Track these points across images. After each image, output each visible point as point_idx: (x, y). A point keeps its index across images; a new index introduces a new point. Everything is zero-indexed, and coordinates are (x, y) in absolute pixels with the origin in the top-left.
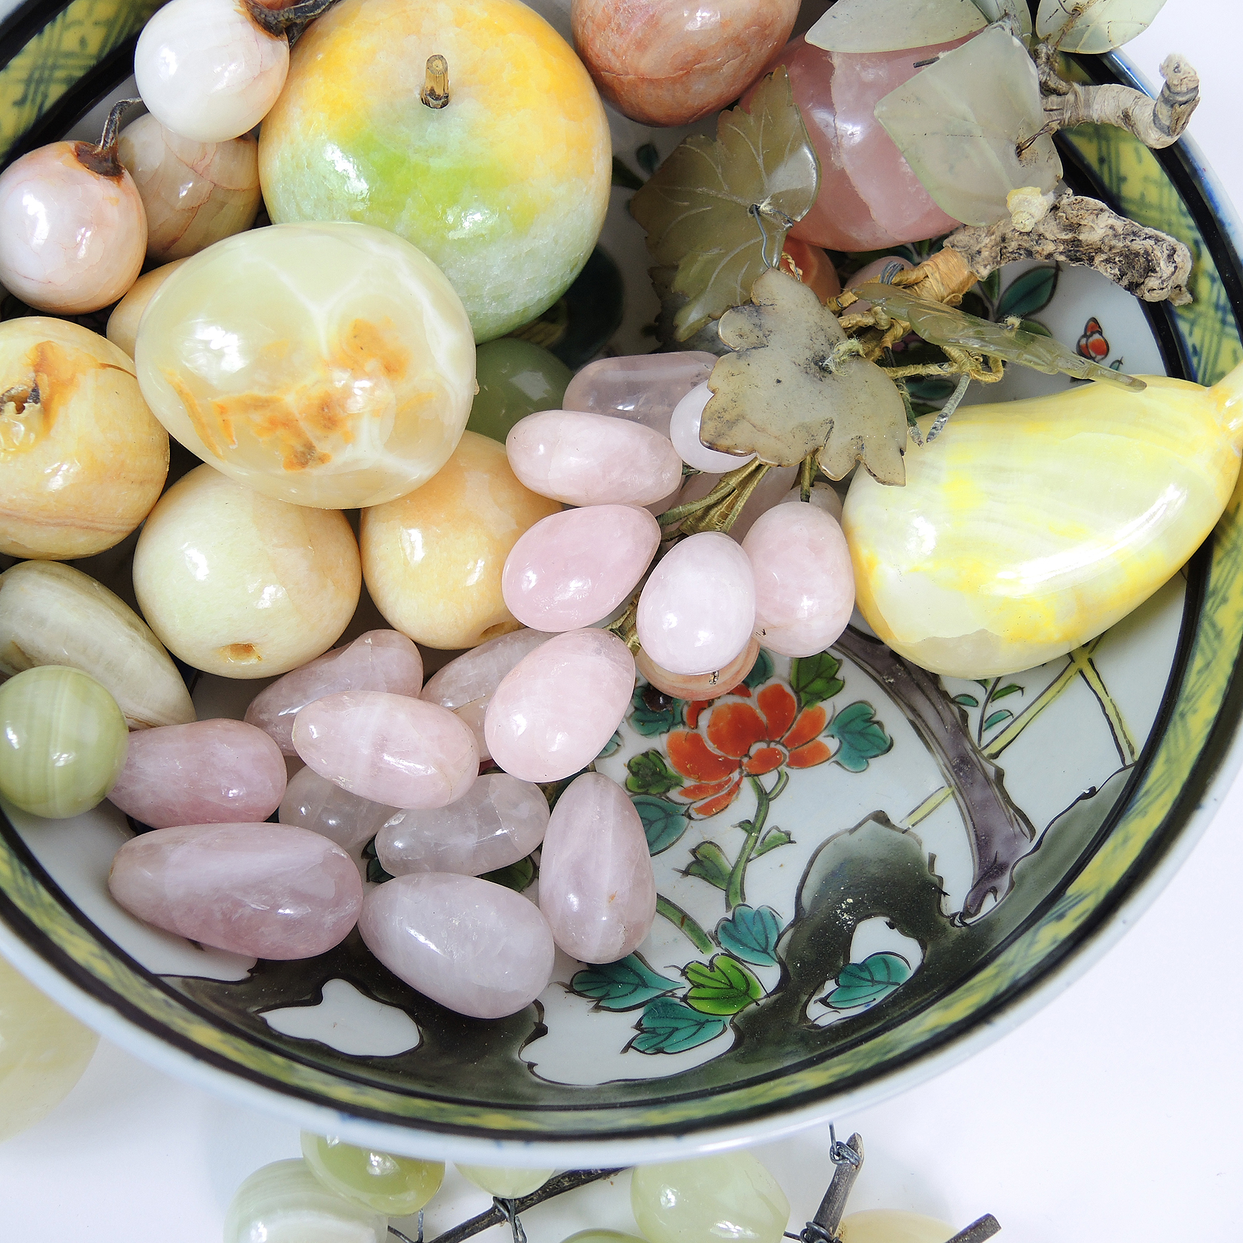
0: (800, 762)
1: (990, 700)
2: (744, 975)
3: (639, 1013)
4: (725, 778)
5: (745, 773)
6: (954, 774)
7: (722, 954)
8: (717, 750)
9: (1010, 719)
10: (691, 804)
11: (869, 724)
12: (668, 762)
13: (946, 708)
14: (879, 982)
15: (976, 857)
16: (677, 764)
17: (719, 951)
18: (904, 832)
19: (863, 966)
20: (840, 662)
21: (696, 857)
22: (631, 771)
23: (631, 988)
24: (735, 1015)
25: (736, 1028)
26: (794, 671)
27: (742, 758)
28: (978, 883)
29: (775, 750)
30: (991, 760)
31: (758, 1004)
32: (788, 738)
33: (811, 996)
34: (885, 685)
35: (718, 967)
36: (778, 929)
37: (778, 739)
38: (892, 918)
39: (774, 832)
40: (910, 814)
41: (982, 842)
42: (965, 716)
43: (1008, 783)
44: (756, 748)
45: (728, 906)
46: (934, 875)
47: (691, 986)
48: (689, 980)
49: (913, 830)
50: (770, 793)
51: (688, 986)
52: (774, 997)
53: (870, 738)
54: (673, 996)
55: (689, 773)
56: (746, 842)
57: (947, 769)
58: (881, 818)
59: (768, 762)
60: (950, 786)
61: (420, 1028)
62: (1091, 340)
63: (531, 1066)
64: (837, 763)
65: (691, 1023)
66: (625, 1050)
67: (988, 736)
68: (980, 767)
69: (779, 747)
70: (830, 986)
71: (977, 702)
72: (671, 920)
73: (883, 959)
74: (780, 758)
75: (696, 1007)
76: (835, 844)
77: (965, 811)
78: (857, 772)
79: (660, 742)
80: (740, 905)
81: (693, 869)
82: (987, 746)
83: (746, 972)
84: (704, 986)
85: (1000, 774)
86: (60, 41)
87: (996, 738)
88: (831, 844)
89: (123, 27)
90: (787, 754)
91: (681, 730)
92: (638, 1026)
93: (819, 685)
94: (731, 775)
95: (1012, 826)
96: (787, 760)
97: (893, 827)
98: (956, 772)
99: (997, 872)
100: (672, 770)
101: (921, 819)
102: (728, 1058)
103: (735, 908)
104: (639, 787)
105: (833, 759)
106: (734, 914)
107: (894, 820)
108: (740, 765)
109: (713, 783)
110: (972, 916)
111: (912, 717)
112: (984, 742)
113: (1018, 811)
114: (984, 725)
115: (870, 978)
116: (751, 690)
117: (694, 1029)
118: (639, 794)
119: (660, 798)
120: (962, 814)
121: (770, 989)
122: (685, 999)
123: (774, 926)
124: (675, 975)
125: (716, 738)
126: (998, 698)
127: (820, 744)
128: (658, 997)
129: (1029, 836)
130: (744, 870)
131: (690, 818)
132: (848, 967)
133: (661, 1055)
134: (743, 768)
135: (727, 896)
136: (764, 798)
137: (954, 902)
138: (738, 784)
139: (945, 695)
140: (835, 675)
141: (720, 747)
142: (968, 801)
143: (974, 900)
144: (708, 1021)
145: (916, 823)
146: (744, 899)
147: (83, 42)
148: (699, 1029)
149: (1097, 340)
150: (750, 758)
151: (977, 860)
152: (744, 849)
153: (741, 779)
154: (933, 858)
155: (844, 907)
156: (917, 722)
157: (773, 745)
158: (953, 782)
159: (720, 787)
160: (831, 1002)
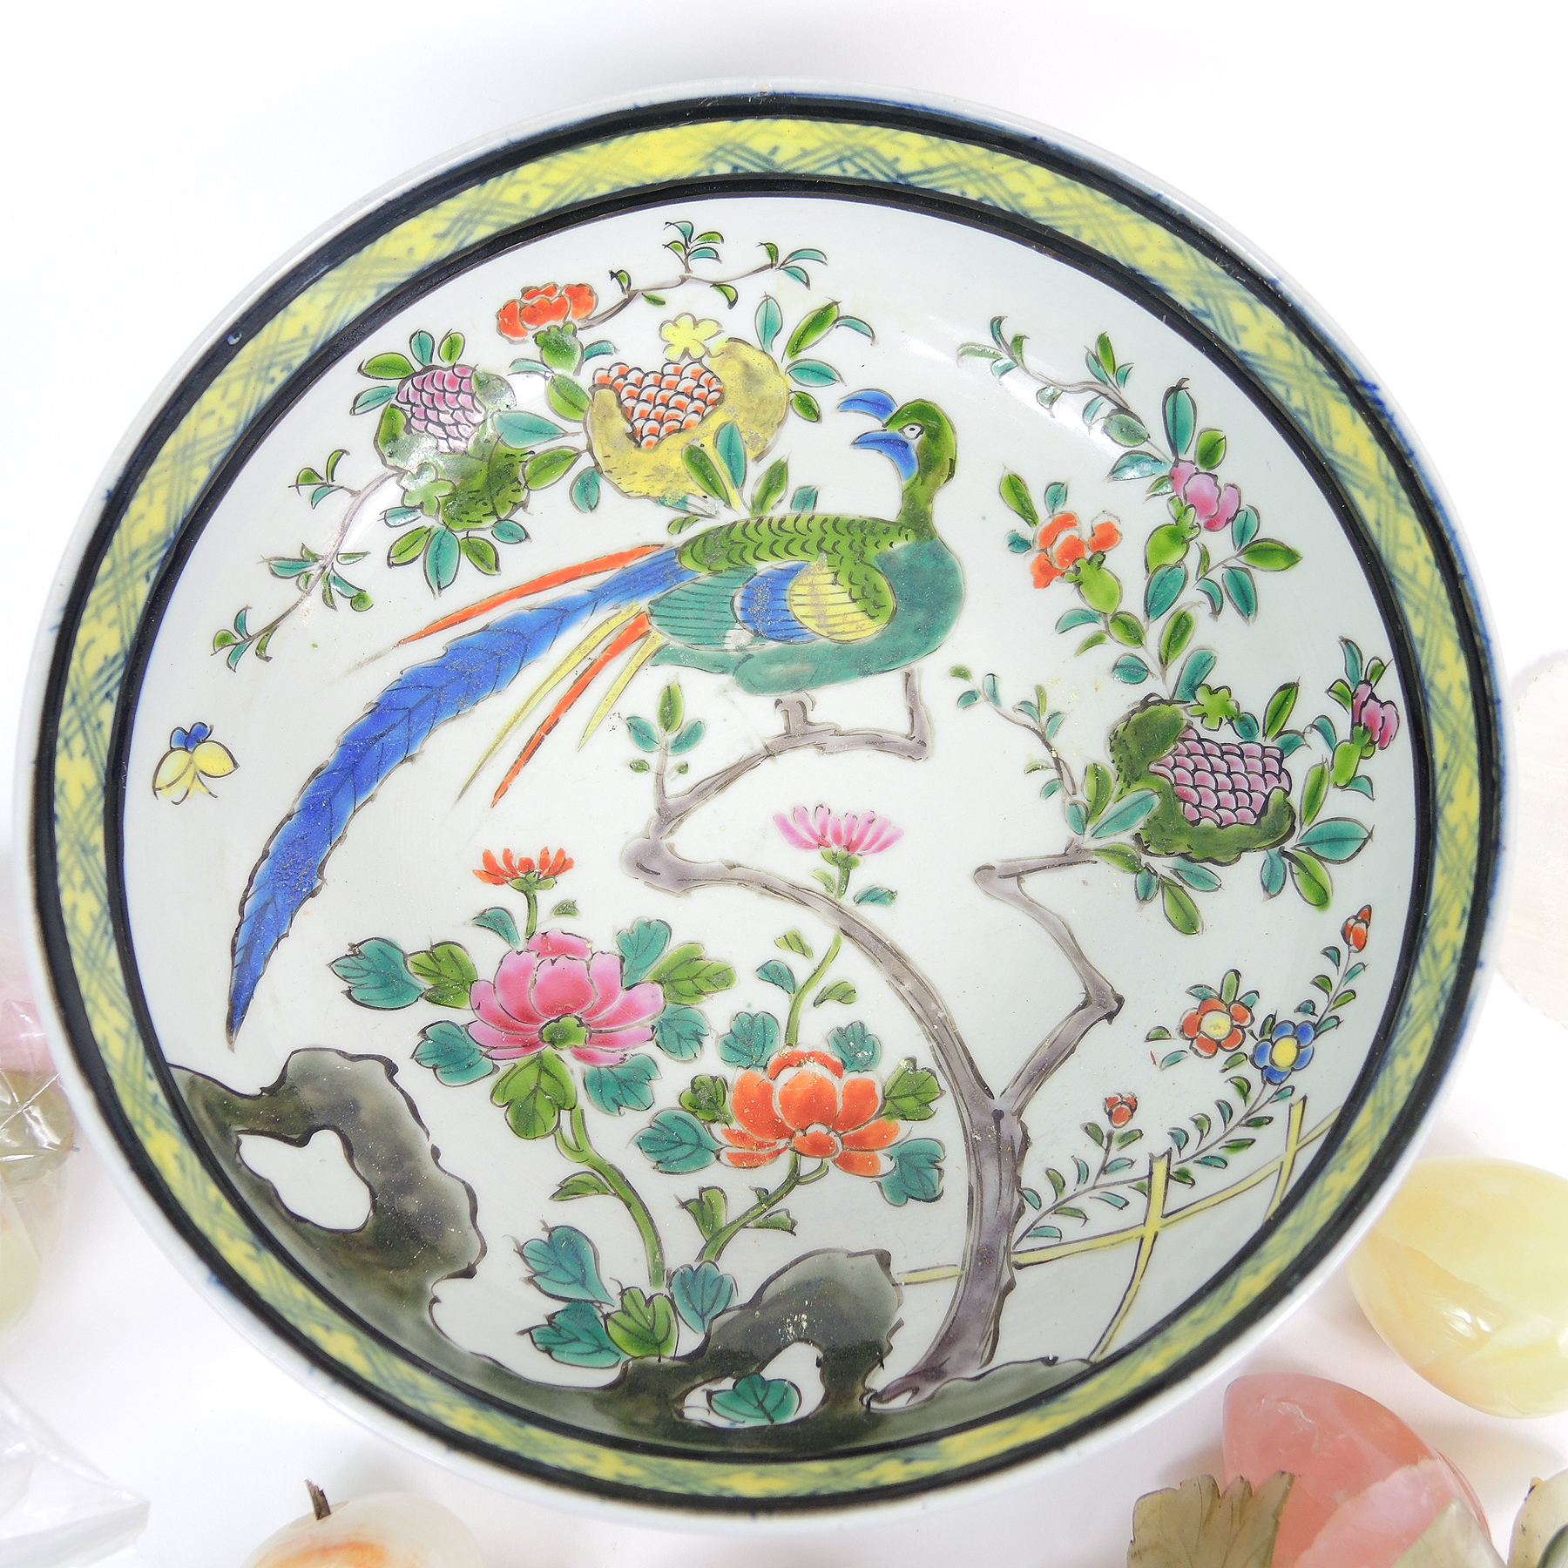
0: (846, 1163)
1: (1053, 1211)
2: (669, 1326)
3: (560, 1306)
4: (771, 1141)
5: (792, 1146)
6: (973, 1260)
7: (666, 1296)
8: (780, 1110)
9: (1057, 1241)
10: (727, 1146)
11: (931, 1166)
12: (730, 1096)
13: (1010, 1193)
14: (763, 1409)
15: (932, 1350)
16: (736, 1103)
17: (665, 1291)
18: (894, 1285)
19: (766, 1384)
20: (942, 1092)
21: (701, 1196)
22: (692, 1087)
23: (570, 1279)
24: (634, 1358)
25: (624, 1371)
26: (894, 1078)
27: (797, 1130)
28: (911, 1375)
29: (831, 1140)
30: (1013, 1268)
31: (659, 1360)
32: (850, 1137)
33: (706, 1382)
34: (969, 1139)
35: (653, 1306)
36: (727, 1303)
37: (841, 1132)
38: (825, 1356)
39: (783, 1215)
40: (910, 1272)
41: (948, 1339)
42: (1021, 1212)
43: (1011, 1299)
44: (817, 1128)
45: (700, 1256)
46: (888, 1341)
47: (620, 1308)
48: (622, 1303)
49: (904, 1289)
50: (802, 1177)
51: (618, 1306)
52: (677, 1363)
53: (924, 1179)
54: (599, 1308)
55: (743, 1117)
56: (753, 1209)
57: (972, 1249)
58: (884, 1259)
59: (819, 1148)
60: (963, 1269)
61: (371, 1214)
62: (1357, 925)
63: (435, 1300)
64: (880, 1185)
65: (596, 1343)
66: (522, 1333)
67: (1027, 1243)
68: (999, 1267)
69: (837, 1140)
70: (727, 1384)
71: (1040, 1206)
72: (644, 1239)
73: (788, 1389)
74: (832, 1150)
75: (609, 1330)
76: (828, 1258)
77: (958, 1300)
78: (891, 1204)
79: (733, 1075)
80: (710, 1262)
81: (691, 1206)
82: (1020, 1252)
83: (674, 1325)
84: (630, 1315)
85: (1011, 1286)
86: (501, 193)
87: (1033, 1250)
88: (824, 1256)
89: (572, 193)
90: (841, 1150)
91: (760, 1074)
92: (551, 1318)
93: (909, 1104)
94: (778, 1141)
95: (980, 1343)
96: (837, 1156)
97: (889, 1274)
98: (976, 1259)
99: (932, 1377)
100: (729, 1106)
101: (917, 1283)
102: (591, 1394)
103: (704, 1262)
104: (690, 1105)
105: (878, 1179)
106: (700, 1266)
107: (894, 1268)
108: (792, 1135)
109: (758, 1138)
110: (881, 1402)
111: (974, 1183)
112: (1023, 1246)
113: (997, 1332)
114: (1033, 1231)
115: (761, 1399)
116: (845, 1072)
117: (591, 1349)
118: (688, 1111)
119: (703, 1125)
120: (953, 1301)
121: (679, 1354)
122: (607, 1317)
123: (726, 1299)
124: (614, 1290)
125: (786, 1101)
126: (1061, 1214)
127: (874, 1159)
128: (586, 1301)
129: (982, 1363)
130: (735, 1233)
131: (718, 1158)
132: (756, 1376)
133: (546, 1355)
134: (793, 1140)
135: (705, 1247)
136: (794, 1179)
137: (879, 1380)
138: (779, 1152)
139: (1018, 1180)
140: (930, 1102)
141: (784, 1110)
142: (966, 1293)
143: (896, 1388)
144: (608, 1349)
145: (910, 1283)
146: (717, 1258)
147: (526, 197)
148: (596, 1352)
149: (1362, 930)
150: (805, 1135)
151: (930, 1353)
152: (747, 1213)
153: (785, 1148)
154: (900, 1324)
155: (795, 1319)
156: (975, 1190)
157: (832, 1134)
158: (967, 1267)
159: (761, 1146)
160: (715, 1400)
